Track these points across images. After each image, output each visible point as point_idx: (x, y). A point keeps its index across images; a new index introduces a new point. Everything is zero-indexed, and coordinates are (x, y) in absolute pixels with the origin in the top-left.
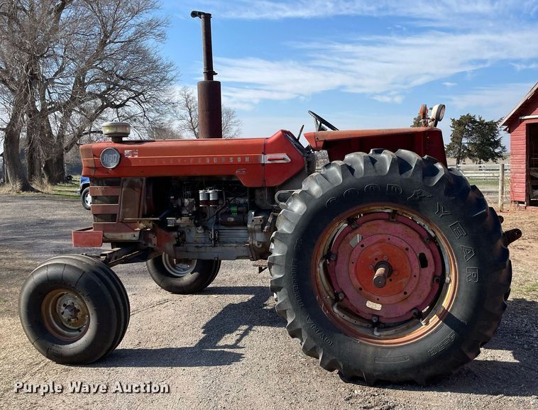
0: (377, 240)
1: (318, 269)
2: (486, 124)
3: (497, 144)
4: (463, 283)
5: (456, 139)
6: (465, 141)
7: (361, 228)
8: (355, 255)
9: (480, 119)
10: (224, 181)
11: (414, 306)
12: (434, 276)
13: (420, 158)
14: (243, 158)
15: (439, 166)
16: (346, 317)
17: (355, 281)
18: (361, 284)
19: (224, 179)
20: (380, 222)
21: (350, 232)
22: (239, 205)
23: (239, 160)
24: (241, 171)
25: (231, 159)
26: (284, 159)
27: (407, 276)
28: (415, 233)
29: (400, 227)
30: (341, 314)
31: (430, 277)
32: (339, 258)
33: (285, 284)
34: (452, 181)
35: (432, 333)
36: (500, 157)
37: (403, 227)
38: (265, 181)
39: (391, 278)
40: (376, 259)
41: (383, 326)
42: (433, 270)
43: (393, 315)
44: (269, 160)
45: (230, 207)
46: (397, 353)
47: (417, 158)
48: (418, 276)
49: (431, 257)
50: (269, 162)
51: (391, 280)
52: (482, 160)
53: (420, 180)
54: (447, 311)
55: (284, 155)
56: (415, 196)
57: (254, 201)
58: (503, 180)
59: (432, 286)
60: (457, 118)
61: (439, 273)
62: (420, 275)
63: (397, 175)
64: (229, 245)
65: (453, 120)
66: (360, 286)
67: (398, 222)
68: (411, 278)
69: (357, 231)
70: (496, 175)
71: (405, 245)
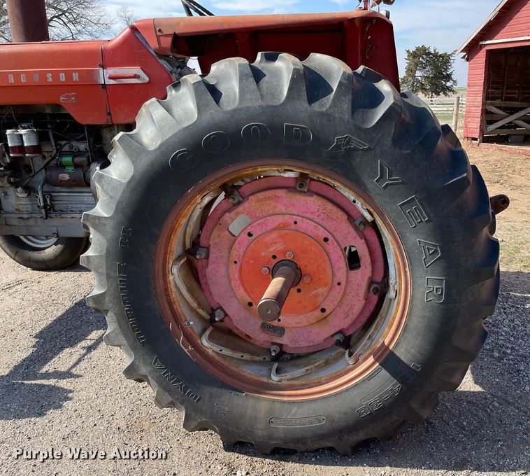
0: (276, 224)
1: (171, 278)
2: (440, 56)
3: (448, 77)
4: (417, 302)
5: (411, 71)
6: (418, 74)
7: (246, 204)
8: (238, 251)
9: (435, 51)
10: (49, 114)
11: (337, 329)
12: (371, 282)
13: (349, 70)
14: (69, 75)
15: (384, 86)
16: (226, 352)
17: (241, 293)
18: (250, 296)
19: (48, 111)
20: (280, 193)
21: (229, 210)
22: (75, 154)
23: (63, 78)
24: (68, 96)
25: (49, 75)
26: (136, 77)
27: (326, 285)
28: (340, 213)
29: (313, 202)
30: (217, 349)
31: (365, 283)
32: (211, 255)
33: (110, 305)
34: (406, 116)
35: (363, 381)
36: (450, 91)
37: (320, 201)
38: (109, 114)
39: (300, 286)
40: (274, 257)
41: (289, 357)
42: (370, 275)
43: (304, 344)
44: (110, 78)
45: (61, 156)
46: (305, 411)
47: (343, 70)
48: (343, 283)
49: (367, 253)
50: (112, 82)
51: (299, 291)
52: (434, 94)
53: (347, 116)
54: (387, 347)
55: (137, 70)
56: (338, 146)
57: (101, 147)
58: (457, 115)
59: (367, 299)
60: (413, 49)
61: (379, 278)
62: (347, 282)
63: (302, 106)
64: (70, 216)
65: (408, 51)
66: (250, 301)
67: (311, 193)
68: (332, 286)
69: (240, 208)
70: (451, 109)
71: (322, 233)
